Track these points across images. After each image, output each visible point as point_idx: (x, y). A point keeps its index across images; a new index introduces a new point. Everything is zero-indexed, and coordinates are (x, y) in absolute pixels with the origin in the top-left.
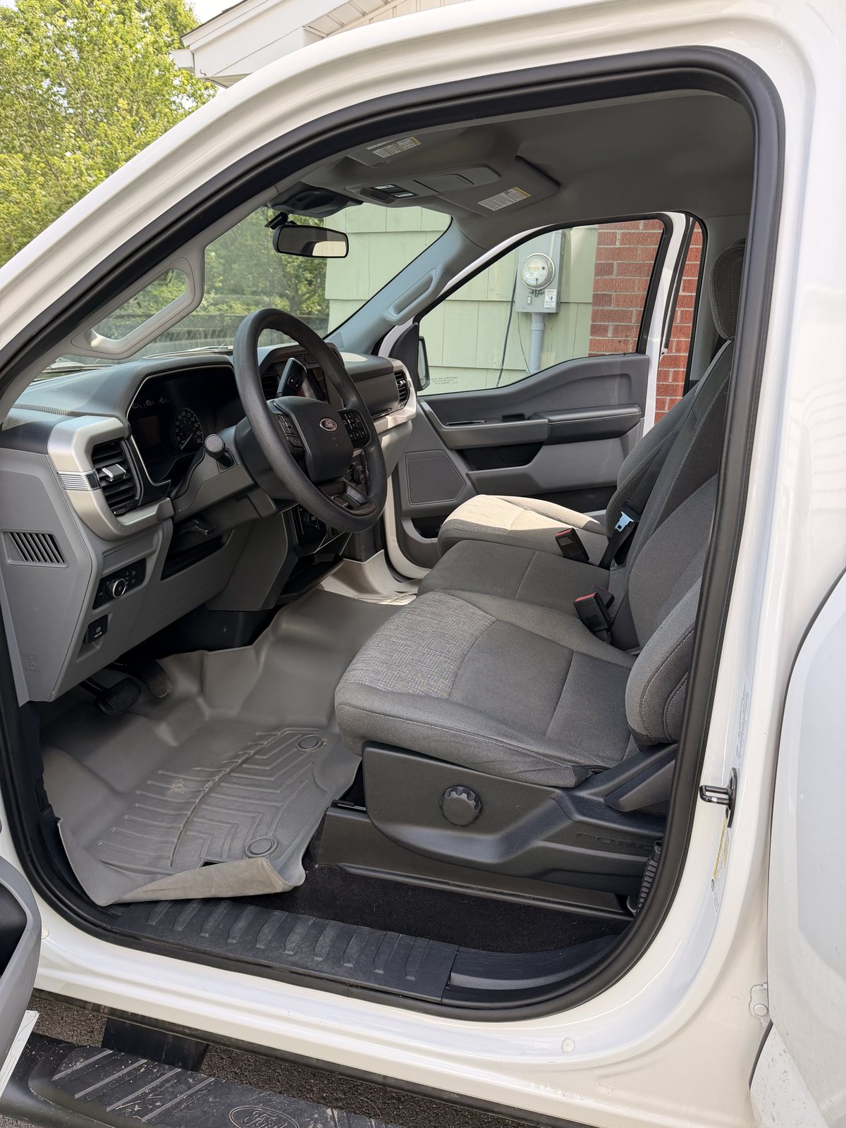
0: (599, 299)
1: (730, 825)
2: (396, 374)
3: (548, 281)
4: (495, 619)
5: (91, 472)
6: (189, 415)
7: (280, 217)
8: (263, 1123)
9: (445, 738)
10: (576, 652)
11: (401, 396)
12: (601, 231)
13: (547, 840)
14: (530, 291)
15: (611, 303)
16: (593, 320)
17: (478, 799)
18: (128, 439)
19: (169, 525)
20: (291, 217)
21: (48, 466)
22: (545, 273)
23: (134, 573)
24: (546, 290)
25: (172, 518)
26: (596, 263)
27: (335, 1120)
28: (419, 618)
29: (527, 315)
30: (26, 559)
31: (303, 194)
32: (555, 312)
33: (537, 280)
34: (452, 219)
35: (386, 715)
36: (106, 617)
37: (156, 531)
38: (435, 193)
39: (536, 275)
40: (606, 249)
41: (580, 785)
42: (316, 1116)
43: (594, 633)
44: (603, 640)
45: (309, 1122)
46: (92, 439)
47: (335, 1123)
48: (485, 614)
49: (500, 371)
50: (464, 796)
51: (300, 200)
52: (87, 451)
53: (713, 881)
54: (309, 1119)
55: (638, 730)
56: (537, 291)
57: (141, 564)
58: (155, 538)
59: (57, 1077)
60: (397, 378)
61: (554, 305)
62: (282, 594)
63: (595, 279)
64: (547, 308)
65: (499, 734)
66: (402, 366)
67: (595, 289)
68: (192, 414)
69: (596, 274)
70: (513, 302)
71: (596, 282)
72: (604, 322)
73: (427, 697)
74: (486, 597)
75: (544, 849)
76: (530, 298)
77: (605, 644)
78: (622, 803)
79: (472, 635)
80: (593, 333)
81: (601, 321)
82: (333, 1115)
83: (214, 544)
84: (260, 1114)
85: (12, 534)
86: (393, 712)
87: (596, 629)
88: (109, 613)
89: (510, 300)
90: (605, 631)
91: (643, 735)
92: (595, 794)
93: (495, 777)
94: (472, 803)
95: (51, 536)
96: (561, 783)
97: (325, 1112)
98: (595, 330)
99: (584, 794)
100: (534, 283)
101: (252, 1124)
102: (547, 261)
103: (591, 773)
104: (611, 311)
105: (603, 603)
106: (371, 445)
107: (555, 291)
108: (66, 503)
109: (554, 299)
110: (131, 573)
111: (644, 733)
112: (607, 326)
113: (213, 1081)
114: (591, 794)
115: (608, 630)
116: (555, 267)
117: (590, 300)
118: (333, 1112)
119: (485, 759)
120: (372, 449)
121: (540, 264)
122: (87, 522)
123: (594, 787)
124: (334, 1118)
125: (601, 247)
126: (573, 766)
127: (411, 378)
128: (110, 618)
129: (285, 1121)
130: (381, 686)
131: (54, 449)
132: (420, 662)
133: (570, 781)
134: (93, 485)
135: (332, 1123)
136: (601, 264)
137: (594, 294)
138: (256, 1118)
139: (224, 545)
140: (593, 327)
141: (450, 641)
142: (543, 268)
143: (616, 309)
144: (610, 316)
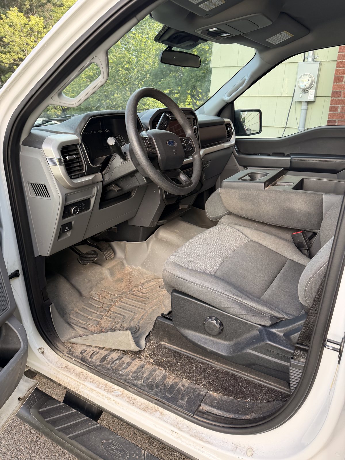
0: (335, 94)
1: (339, 363)
2: (226, 125)
3: (310, 87)
4: (250, 240)
5: (59, 158)
6: (120, 138)
7: (168, 49)
8: (114, 450)
9: (207, 293)
10: (290, 259)
11: (227, 135)
12: (339, 61)
13: (252, 349)
14: (302, 91)
15: (341, 96)
16: (331, 104)
17: (221, 324)
18: (81, 144)
19: (100, 185)
20: (174, 49)
21: (43, 154)
22: (309, 82)
23: (84, 205)
24: (310, 91)
25: (102, 182)
26: (335, 77)
27: (145, 456)
28: (212, 236)
29: (300, 102)
30: (37, 195)
31: (177, 35)
32: (313, 101)
33: (305, 86)
34: (256, 51)
35: (181, 278)
36: (71, 222)
37: (94, 187)
38: (241, 34)
39: (305, 83)
40: (340, 69)
41: (273, 326)
42: (137, 452)
43: (301, 251)
44: (305, 254)
45: (134, 454)
46: (62, 143)
47: (144, 457)
48: (245, 237)
49: (284, 128)
50: (214, 322)
51: (175, 38)
52: (58, 149)
53: (330, 389)
54: (134, 453)
55: (303, 303)
56: (305, 91)
57: (88, 201)
58: (93, 190)
59: (40, 410)
60: (226, 127)
61: (313, 97)
62: (159, 220)
63: (333, 84)
64: (310, 99)
65: (234, 295)
66: (230, 121)
67: (333, 89)
68: (122, 138)
69: (334, 82)
70: (293, 96)
71: (334, 86)
72: (336, 105)
73: (204, 273)
74: (247, 229)
75: (250, 353)
76: (301, 94)
77: (305, 257)
78: (291, 338)
79: (235, 246)
80: (330, 110)
81: (335, 105)
82: (145, 453)
83: (127, 195)
84: (114, 445)
85: (31, 184)
86: (184, 278)
87: (302, 249)
88: (73, 221)
89: (292, 96)
90: (306, 250)
91: (306, 307)
92: (279, 331)
93: (231, 315)
94: (218, 326)
95: (45, 186)
96: (263, 324)
97: (141, 451)
98: (332, 109)
99: (274, 330)
100: (303, 87)
101: (110, 449)
102: (311, 77)
103: (279, 321)
104: (340, 100)
105: (306, 236)
106: (195, 154)
107: (314, 91)
108: (50, 171)
109: (313, 95)
110: (82, 205)
111: (306, 305)
112: (338, 107)
113: (99, 426)
114: (277, 331)
115: (308, 250)
116: (315, 80)
117: (330, 95)
118: (145, 452)
119: (226, 306)
120: (196, 156)
121: (307, 78)
122: (58, 180)
123: (280, 328)
124: (145, 455)
125: (338, 68)
126: (270, 316)
127: (234, 127)
128: (73, 223)
129: (124, 451)
130: (183, 264)
131: (45, 146)
132: (205, 256)
133: (268, 323)
134: (60, 163)
135: (143, 457)
136: (337, 77)
137: (332, 92)
138: (112, 447)
139: (132, 196)
140: (331, 107)
141: (223, 247)
142: (309, 80)
143: (343, 99)
144: (339, 102)
